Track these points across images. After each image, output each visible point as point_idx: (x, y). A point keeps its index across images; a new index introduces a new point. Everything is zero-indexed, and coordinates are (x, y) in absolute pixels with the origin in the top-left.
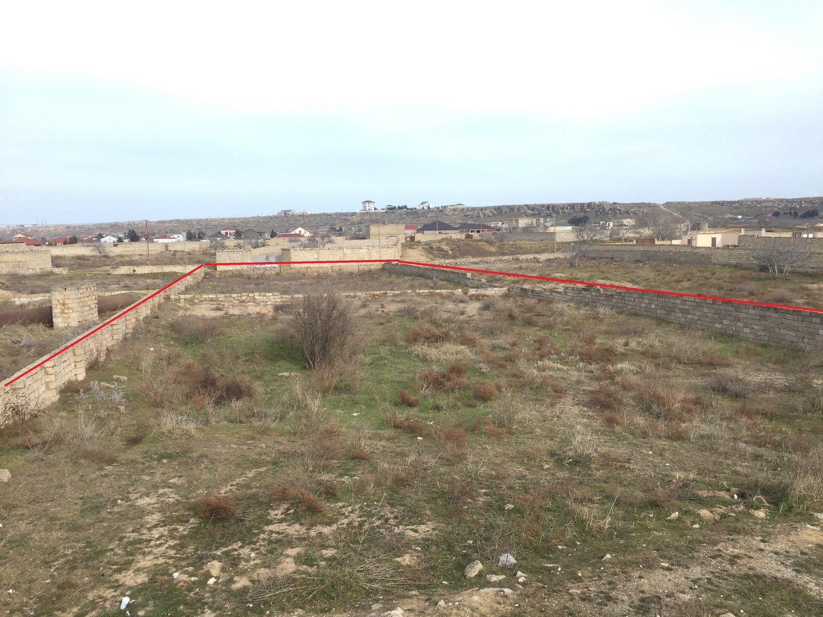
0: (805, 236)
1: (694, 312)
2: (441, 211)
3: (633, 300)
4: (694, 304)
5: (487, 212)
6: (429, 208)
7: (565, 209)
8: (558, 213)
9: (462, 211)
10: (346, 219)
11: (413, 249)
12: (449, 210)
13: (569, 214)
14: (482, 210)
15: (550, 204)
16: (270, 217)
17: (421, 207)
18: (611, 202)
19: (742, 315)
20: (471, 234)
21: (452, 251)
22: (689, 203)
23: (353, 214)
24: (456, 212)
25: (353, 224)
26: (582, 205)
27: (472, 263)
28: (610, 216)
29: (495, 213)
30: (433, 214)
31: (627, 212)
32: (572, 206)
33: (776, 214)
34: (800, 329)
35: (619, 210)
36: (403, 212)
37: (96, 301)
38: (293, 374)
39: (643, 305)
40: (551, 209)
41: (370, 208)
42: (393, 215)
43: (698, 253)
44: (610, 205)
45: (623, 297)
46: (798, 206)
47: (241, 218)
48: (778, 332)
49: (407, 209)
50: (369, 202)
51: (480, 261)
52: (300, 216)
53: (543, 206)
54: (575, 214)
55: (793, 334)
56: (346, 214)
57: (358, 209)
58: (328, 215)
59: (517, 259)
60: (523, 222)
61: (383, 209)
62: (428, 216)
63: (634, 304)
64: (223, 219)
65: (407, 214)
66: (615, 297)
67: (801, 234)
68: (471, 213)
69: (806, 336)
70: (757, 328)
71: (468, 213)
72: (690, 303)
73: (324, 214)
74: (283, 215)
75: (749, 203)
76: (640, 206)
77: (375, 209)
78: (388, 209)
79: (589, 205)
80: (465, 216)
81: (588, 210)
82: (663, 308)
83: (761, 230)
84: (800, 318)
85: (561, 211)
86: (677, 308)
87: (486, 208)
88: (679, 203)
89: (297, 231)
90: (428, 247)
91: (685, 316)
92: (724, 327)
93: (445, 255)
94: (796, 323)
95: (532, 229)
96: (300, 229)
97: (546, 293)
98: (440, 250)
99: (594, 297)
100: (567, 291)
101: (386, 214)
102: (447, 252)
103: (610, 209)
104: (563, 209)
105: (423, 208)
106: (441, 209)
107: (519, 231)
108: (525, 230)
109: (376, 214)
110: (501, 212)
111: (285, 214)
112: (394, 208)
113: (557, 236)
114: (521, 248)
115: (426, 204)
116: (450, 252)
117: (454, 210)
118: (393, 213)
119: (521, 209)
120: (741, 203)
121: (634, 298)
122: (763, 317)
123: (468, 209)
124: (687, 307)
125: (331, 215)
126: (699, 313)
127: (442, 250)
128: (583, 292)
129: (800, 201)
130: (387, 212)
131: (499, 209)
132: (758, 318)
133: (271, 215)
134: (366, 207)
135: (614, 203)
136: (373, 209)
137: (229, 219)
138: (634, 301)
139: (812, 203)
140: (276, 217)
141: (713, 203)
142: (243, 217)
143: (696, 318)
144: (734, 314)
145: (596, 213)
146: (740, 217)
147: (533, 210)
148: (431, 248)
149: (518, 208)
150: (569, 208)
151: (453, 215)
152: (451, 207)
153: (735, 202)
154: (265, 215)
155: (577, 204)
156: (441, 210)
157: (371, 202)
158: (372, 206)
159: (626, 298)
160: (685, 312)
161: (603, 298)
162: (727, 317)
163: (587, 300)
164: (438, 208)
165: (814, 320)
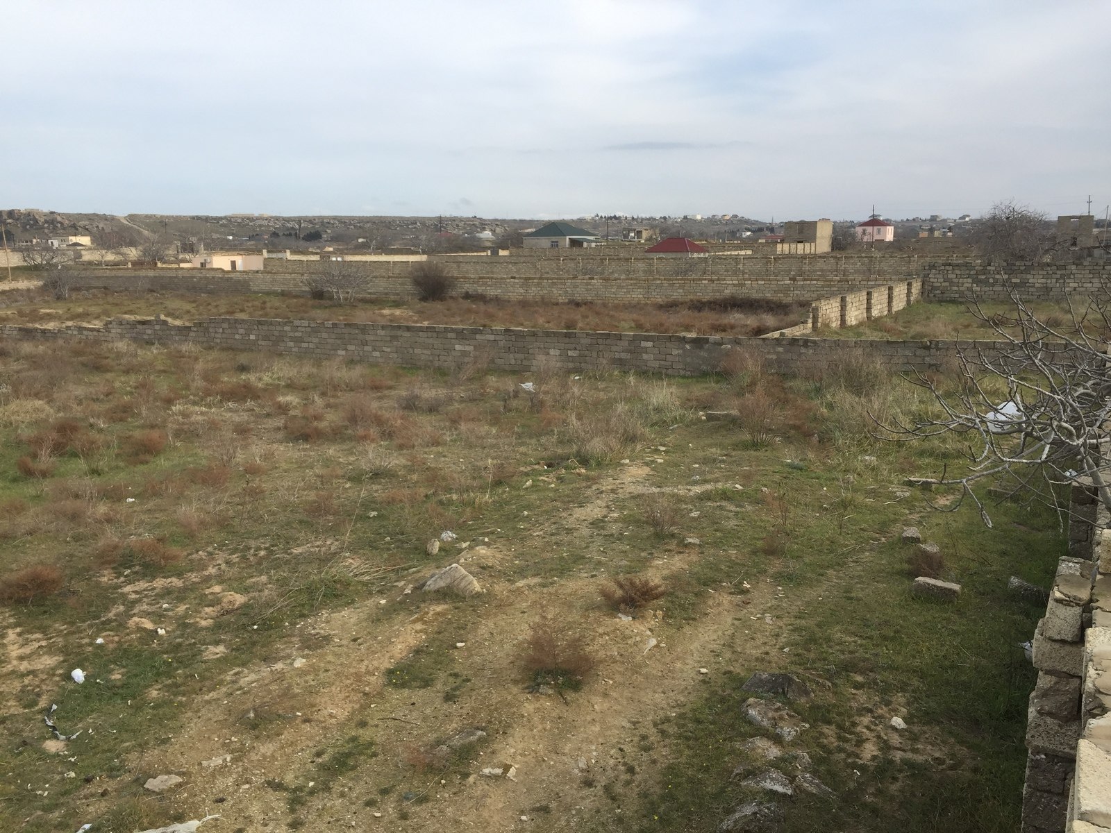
0: (334, 259)
1: (310, 339)
3: (221, 330)
4: (309, 329)
18: (46, 210)
19: (369, 338)
28: (46, 231)
31: (74, 226)
33: (275, 235)
34: (435, 346)
35: (60, 223)
39: (237, 337)
43: (231, 278)
44: (45, 215)
45: (207, 329)
46: (297, 226)
48: (412, 352)
55: (428, 352)
63: (224, 336)
66: (193, 329)
67: (329, 257)
69: (441, 353)
70: (389, 350)
72: (303, 329)
75: (239, 220)
81: (10, 221)
82: (266, 338)
83: (285, 252)
84: (435, 335)
86: (286, 336)
88: (147, 216)
91: (299, 345)
92: (350, 353)
94: (431, 341)
97: (70, 332)
99: (160, 333)
100: (110, 326)
103: (46, 222)
120: (228, 219)
121: (223, 329)
122: (394, 338)
124: (299, 334)
126: (316, 340)
128: (138, 326)
129: (299, 220)
132: (389, 339)
135: (52, 213)
138: (223, 332)
139: (312, 223)
141: (193, 218)
143: (311, 346)
144: (360, 337)
145: (24, 227)
146: (231, 238)
153: (221, 218)
159: (211, 330)
160: (298, 340)
161: (172, 333)
162: (352, 341)
163: (146, 337)
165: (450, 335)
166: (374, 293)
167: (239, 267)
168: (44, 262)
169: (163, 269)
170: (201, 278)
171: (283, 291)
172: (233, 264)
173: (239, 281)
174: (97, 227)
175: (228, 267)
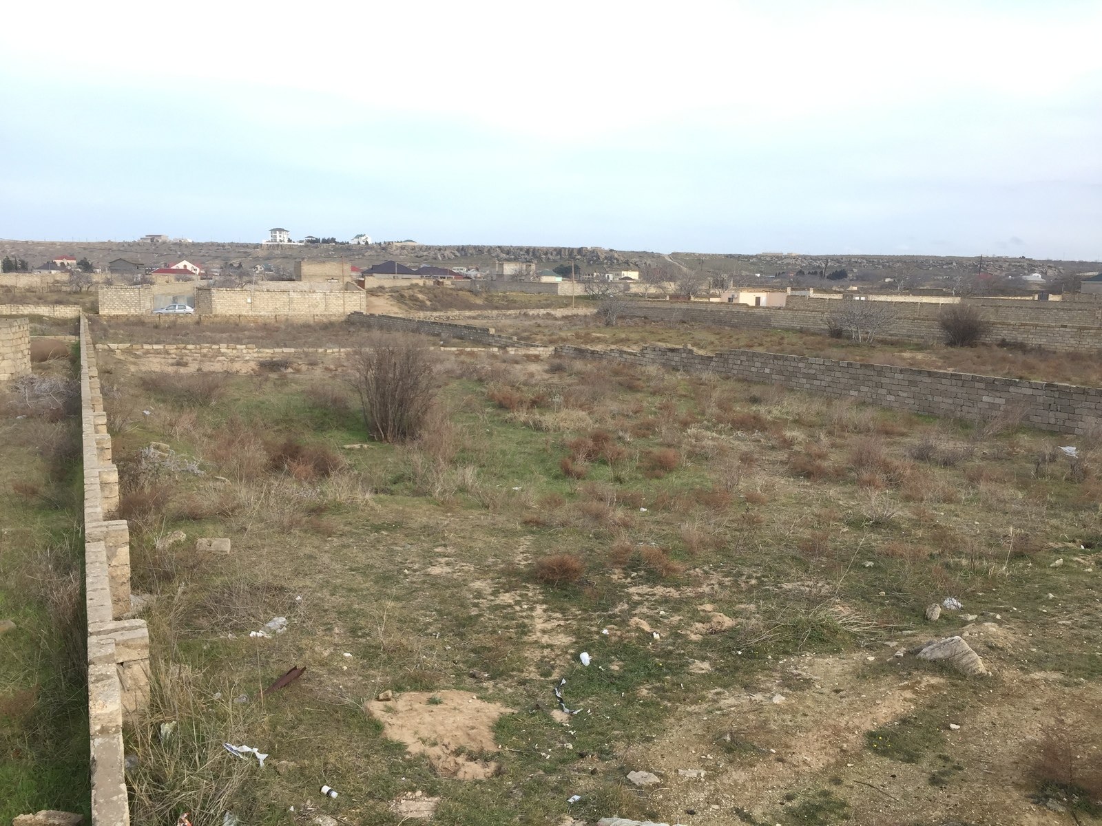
0: (857, 298)
1: (822, 377)
2: (384, 249)
3: (739, 362)
4: (823, 367)
5: (447, 253)
6: (367, 243)
7: (549, 255)
8: (539, 259)
9: (413, 249)
10: (245, 253)
11: (377, 296)
12: (394, 248)
13: (555, 261)
14: (440, 249)
15: (530, 247)
16: (129, 244)
17: (355, 242)
18: (607, 248)
19: (884, 380)
20: (441, 280)
21: (431, 301)
22: (700, 255)
23: (257, 246)
24: (405, 252)
25: (257, 259)
26: (571, 251)
27: (469, 318)
28: (605, 266)
29: (458, 254)
30: (373, 253)
31: (627, 263)
32: (559, 251)
33: (800, 273)
34: (959, 396)
35: (616, 259)
36: (330, 248)
37: (29, 346)
38: (365, 446)
39: (753, 369)
40: (531, 254)
41: (283, 238)
42: (315, 251)
43: (754, 313)
44: (606, 252)
45: (726, 360)
46: (824, 265)
47: (82, 243)
48: (931, 399)
49: (336, 243)
50: (281, 230)
51: (478, 315)
52: (176, 244)
53: (521, 249)
54: (562, 263)
55: (951, 401)
56: (246, 246)
57: (265, 239)
58: (219, 245)
59: (526, 315)
60: (509, 269)
61: (301, 242)
62: (366, 254)
63: (741, 367)
64: (53, 244)
65: (335, 250)
66: (715, 359)
67: (852, 296)
68: (425, 253)
69: (965, 403)
70: (905, 395)
71: (421, 253)
72: (817, 367)
73: (213, 244)
74: (149, 241)
75: (768, 259)
76: (642, 255)
77: (290, 241)
78: (308, 241)
79: (580, 250)
80: (417, 256)
81: (579, 257)
82: (780, 373)
83: (809, 290)
84: (960, 383)
85: (544, 256)
86: (800, 372)
87: (445, 248)
88: (687, 254)
89: (181, 266)
90: (397, 294)
91: (811, 382)
92: (863, 394)
93: (422, 307)
94: (954, 389)
95: (523, 278)
96: (185, 262)
97: (613, 354)
98: (414, 299)
99: (685, 360)
100: (645, 351)
101: (305, 249)
102: (422, 302)
103: (606, 258)
104: (546, 254)
105: (359, 243)
106: (383, 245)
107: (506, 279)
108: (515, 278)
109: (291, 247)
110: (466, 255)
111: (152, 240)
112: (317, 241)
113: (559, 288)
114: (515, 302)
115: (363, 238)
116: (428, 303)
117: (403, 248)
118: (316, 247)
119: (492, 251)
120: (758, 257)
121: (741, 361)
122: (912, 383)
123: (421, 248)
124: (814, 371)
125: (223, 246)
126: (828, 379)
127: (417, 300)
128: (669, 354)
129: (826, 259)
130: (306, 246)
131: (462, 250)
132: (907, 383)
133: (130, 240)
134: (275, 236)
135: (611, 250)
136: (286, 240)
137: (62, 244)
138: (741, 364)
140: (138, 244)
141: (727, 256)
142: (85, 241)
143: (824, 384)
144: (876, 379)
145: (589, 262)
146: (758, 275)
147: (508, 254)
148: (402, 296)
149: (489, 251)
150: (554, 253)
151: (401, 255)
152: (398, 244)
153: (752, 257)
154: (122, 241)
155: (565, 249)
156: (385, 247)
157: (283, 230)
158: (285, 236)
159: (730, 361)
160: (811, 377)
161: (696, 361)
162: (866, 382)
163: (673, 363)
164: (380, 244)
165: (977, 385)
166: (896, 335)
167: (763, 303)
168: (600, 293)
169: (695, 302)
170: (727, 312)
171: (801, 328)
172: (758, 299)
173: (761, 317)
174: (645, 263)
175: (752, 303)
